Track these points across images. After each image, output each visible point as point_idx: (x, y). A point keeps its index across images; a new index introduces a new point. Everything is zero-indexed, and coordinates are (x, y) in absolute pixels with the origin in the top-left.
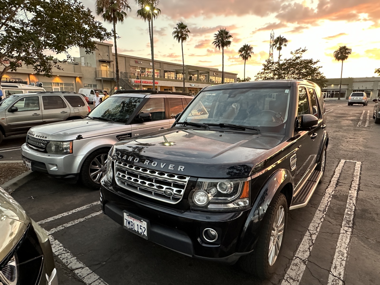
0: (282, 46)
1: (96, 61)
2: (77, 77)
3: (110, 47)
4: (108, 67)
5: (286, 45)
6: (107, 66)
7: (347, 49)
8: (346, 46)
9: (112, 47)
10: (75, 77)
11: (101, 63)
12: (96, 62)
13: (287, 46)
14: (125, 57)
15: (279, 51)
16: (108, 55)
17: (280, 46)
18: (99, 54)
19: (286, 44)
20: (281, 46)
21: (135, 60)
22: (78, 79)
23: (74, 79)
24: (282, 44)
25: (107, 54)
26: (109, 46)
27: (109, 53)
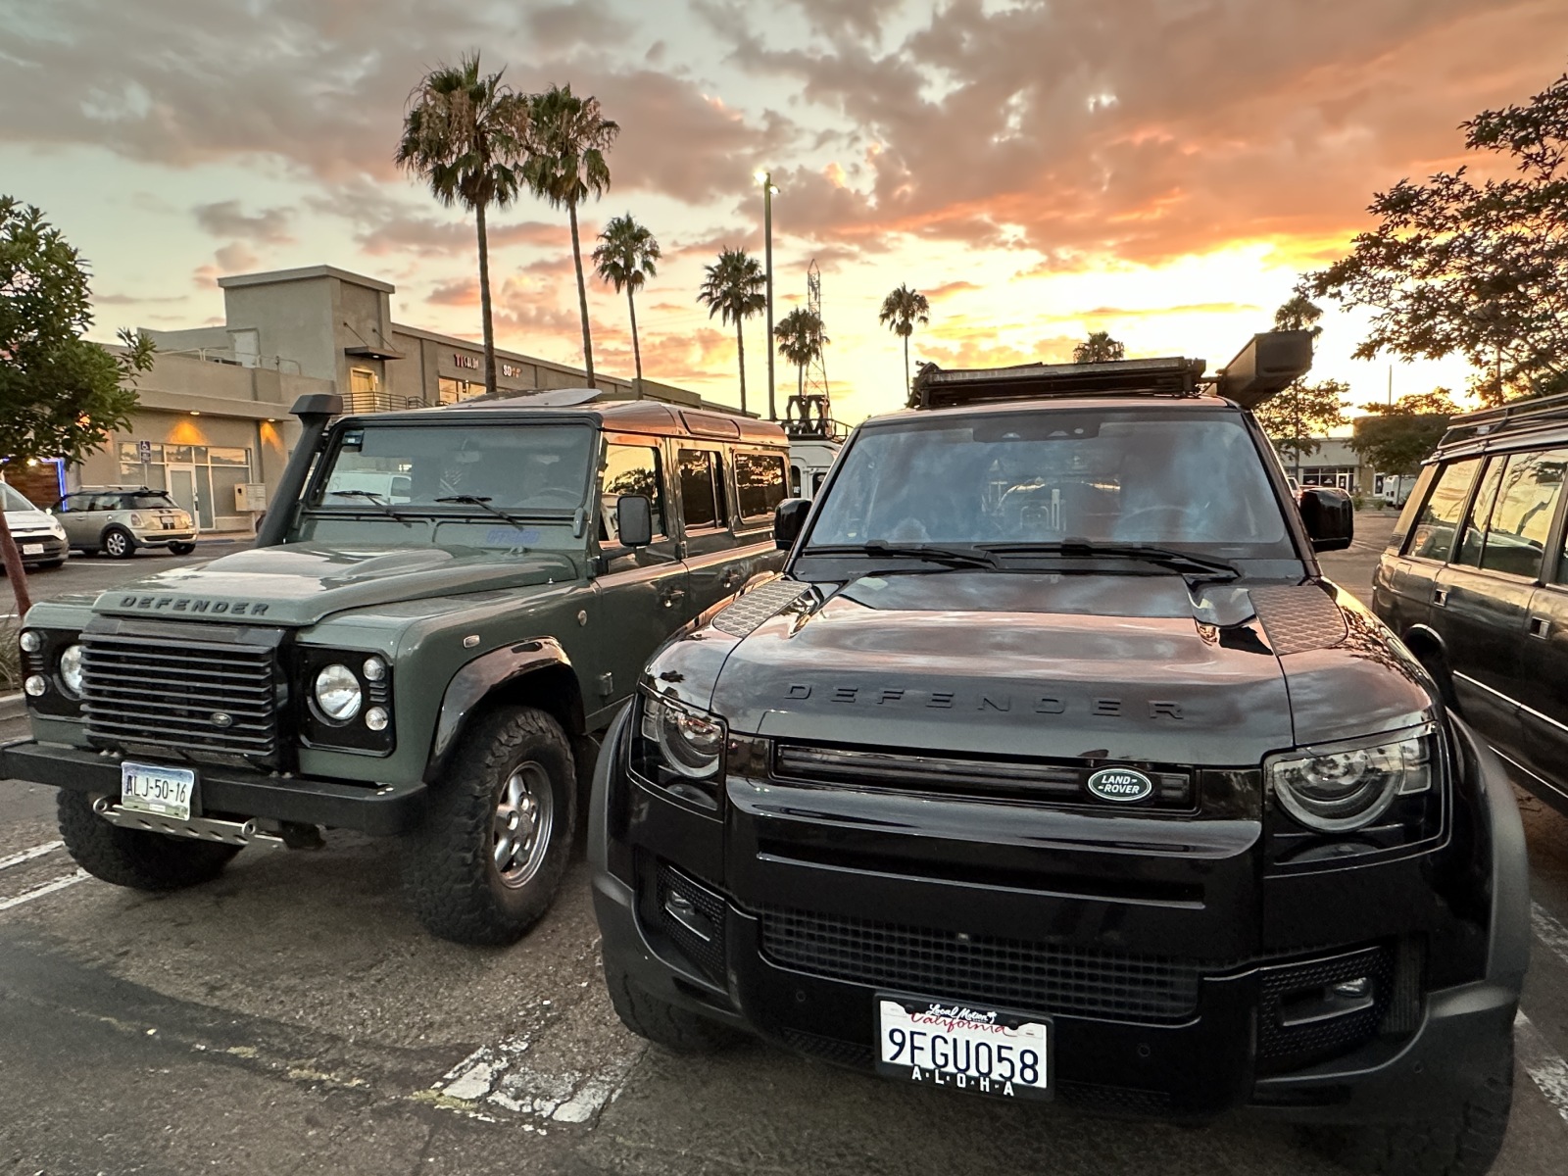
0: (914, 322)
1: (337, 353)
2: (265, 420)
3: (383, 295)
4: (376, 379)
5: (925, 319)
6: (370, 374)
7: (1111, 343)
8: (1107, 332)
9: (391, 296)
10: (258, 423)
11: (352, 361)
12: (333, 355)
13: (930, 320)
14: (421, 339)
15: (903, 337)
16: (374, 331)
17: (907, 319)
18: (345, 324)
19: (925, 315)
20: (910, 321)
21: (452, 351)
22: (267, 430)
23: (251, 429)
24: (913, 315)
25: (372, 324)
26: (378, 291)
27: (380, 321)
